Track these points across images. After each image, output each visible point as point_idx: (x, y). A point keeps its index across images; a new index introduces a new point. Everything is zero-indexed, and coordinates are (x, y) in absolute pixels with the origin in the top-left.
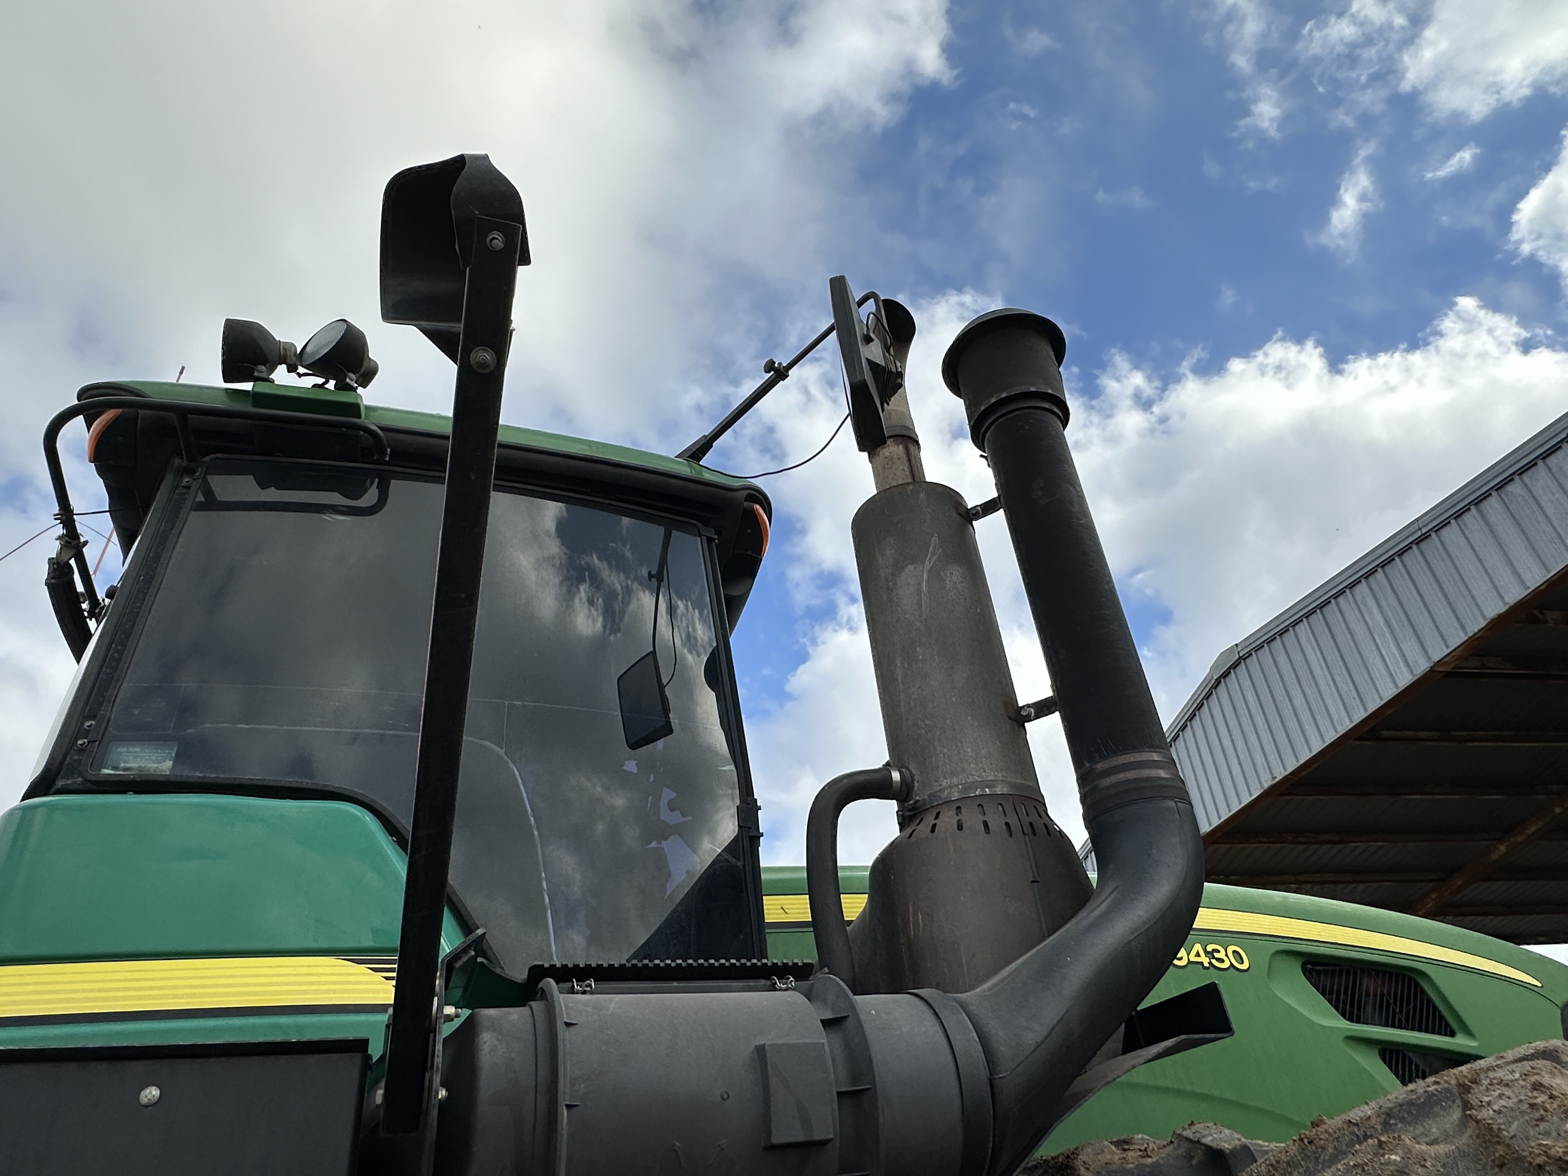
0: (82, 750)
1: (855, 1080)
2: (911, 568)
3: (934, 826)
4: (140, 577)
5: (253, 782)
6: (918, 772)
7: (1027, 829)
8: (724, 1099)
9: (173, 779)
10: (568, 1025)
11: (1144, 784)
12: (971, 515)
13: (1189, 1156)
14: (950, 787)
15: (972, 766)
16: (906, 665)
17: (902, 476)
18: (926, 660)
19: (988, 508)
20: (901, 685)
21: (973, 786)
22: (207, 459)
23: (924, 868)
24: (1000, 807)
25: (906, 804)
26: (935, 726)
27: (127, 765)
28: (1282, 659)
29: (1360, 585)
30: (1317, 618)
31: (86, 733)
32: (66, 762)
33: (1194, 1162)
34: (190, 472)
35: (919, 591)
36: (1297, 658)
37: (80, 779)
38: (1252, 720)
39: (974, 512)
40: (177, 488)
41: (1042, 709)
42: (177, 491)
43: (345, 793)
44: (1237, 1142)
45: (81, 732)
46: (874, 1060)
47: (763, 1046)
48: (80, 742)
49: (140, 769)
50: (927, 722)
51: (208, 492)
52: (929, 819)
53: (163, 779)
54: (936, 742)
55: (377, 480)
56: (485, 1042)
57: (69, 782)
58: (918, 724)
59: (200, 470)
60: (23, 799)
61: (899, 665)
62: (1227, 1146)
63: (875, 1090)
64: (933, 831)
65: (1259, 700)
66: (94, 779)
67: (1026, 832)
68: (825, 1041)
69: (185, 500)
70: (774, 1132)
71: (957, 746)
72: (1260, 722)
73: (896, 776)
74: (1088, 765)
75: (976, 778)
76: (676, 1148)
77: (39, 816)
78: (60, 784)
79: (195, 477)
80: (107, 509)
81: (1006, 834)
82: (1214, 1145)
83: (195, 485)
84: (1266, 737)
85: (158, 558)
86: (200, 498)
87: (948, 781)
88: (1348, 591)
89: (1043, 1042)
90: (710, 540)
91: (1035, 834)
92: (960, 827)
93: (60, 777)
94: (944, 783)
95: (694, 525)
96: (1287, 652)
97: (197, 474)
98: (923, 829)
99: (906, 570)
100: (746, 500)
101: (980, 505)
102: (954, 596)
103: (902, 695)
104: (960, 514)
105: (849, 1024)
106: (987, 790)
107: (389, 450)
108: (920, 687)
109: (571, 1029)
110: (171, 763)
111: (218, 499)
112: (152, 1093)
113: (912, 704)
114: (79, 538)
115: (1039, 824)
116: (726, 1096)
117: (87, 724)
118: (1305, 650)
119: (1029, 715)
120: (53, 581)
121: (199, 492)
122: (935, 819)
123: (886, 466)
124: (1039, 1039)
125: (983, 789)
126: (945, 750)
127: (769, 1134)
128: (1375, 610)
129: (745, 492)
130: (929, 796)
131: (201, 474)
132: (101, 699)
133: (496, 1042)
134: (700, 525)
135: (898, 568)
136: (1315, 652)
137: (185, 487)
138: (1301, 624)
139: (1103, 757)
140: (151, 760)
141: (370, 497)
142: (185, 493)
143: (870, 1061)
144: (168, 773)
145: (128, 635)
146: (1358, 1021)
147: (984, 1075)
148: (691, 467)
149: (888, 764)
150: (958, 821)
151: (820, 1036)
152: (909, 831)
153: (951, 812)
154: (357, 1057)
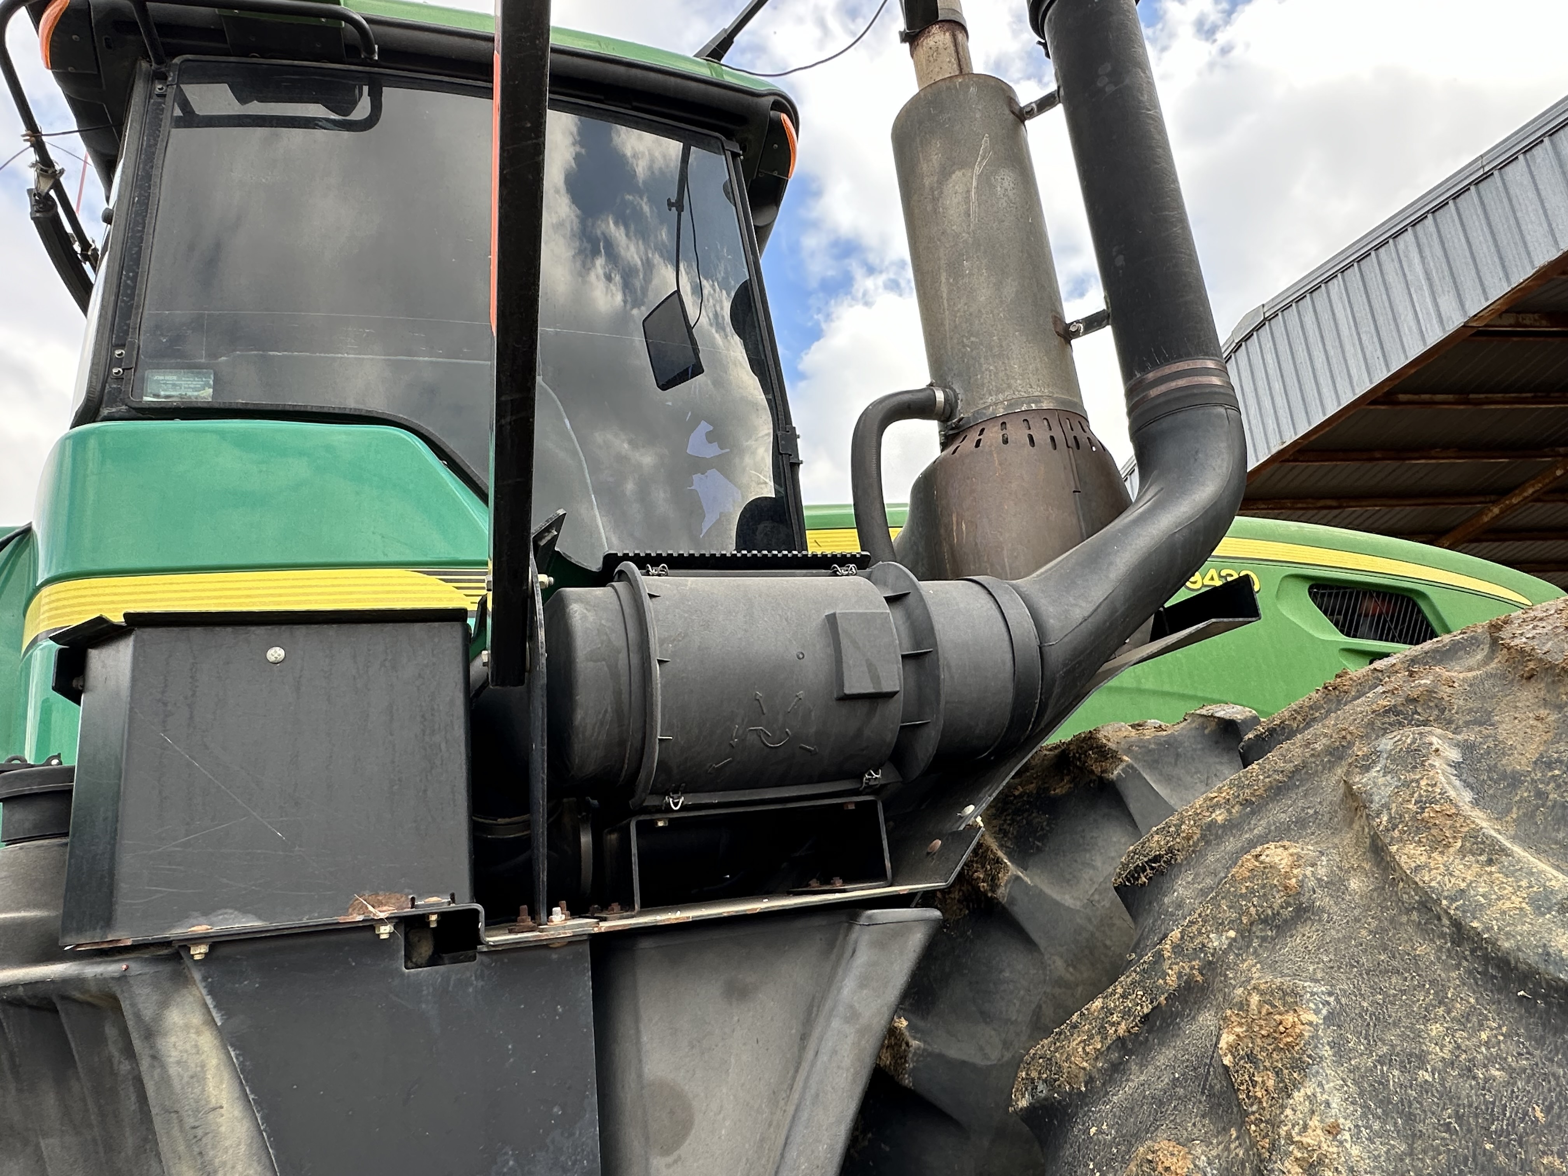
0: (119, 379)
1: (917, 644)
2: (958, 174)
3: (979, 441)
4: (134, 199)
5: (297, 409)
6: (962, 391)
7: (1071, 442)
8: (799, 658)
9: (216, 406)
10: (651, 596)
11: (1195, 391)
12: (1022, 115)
13: (1203, 727)
14: (996, 404)
15: (1019, 381)
16: (951, 280)
17: (949, 69)
18: (974, 275)
19: (1045, 104)
20: (945, 301)
21: (1019, 402)
22: (177, 61)
23: (968, 481)
24: (1045, 422)
25: (949, 423)
26: (982, 344)
27: (168, 393)
28: (1309, 319)
29: (1405, 234)
30: (1353, 274)
31: (119, 362)
32: (106, 391)
33: (1206, 732)
34: (162, 77)
35: (967, 200)
36: (1326, 316)
37: (124, 407)
38: (1269, 384)
39: (1028, 109)
40: (150, 97)
41: (1092, 323)
42: (152, 101)
43: (390, 418)
44: (1248, 714)
45: (114, 361)
46: (937, 627)
47: (834, 614)
48: (115, 370)
49: (181, 396)
50: (973, 339)
51: (185, 105)
52: (974, 436)
53: (205, 405)
54: (982, 360)
55: (366, 89)
56: (576, 612)
57: (114, 410)
58: (963, 342)
59: (172, 74)
60: (73, 426)
61: (944, 280)
62: (1239, 717)
63: (937, 652)
64: (977, 445)
65: (1279, 363)
66: (137, 406)
67: (1070, 444)
68: (888, 611)
69: (162, 110)
70: (846, 684)
71: (1003, 363)
72: (1277, 386)
73: (940, 396)
74: (1138, 375)
75: (1023, 394)
76: (758, 697)
77: (92, 443)
78: (105, 412)
79: (168, 83)
80: (77, 129)
81: (1050, 447)
82: (1227, 717)
83: (171, 92)
84: (1280, 401)
85: (148, 177)
86: (178, 112)
87: (994, 398)
88: (1391, 241)
89: (1089, 616)
90: (735, 155)
91: (1078, 447)
92: (1005, 441)
93: (104, 406)
94: (989, 401)
95: (717, 138)
96: (1315, 311)
97: (170, 79)
98: (966, 445)
99: (954, 176)
100: (772, 109)
101: (1035, 102)
102: (1005, 204)
103: (947, 313)
104: (1013, 113)
105: (910, 599)
106: (1033, 405)
107: (376, 47)
108: (966, 304)
109: (653, 599)
110: (211, 390)
111: (197, 113)
112: (276, 653)
113: (957, 322)
114: (54, 166)
115: (1083, 440)
116: (801, 656)
117: (118, 352)
118: (1335, 306)
119: (1078, 331)
120: (38, 215)
121: (176, 105)
122: (980, 435)
123: (931, 59)
124: (1086, 614)
125: (1029, 403)
126: (991, 368)
127: (841, 685)
128: (1416, 260)
129: (772, 99)
130: (974, 413)
131: (173, 80)
132: (125, 328)
133: (585, 611)
134: (723, 138)
135: (945, 174)
136: (1345, 309)
137: (158, 95)
138: (1335, 280)
139: (1155, 366)
140: (189, 388)
141: (362, 110)
142: (160, 103)
143: (931, 629)
144: (210, 400)
145: (137, 261)
146: (1355, 636)
147: (1035, 643)
148: (711, 68)
149: (931, 385)
150: (1003, 435)
151: (886, 608)
152: (952, 448)
153: (996, 428)
154: (457, 626)
